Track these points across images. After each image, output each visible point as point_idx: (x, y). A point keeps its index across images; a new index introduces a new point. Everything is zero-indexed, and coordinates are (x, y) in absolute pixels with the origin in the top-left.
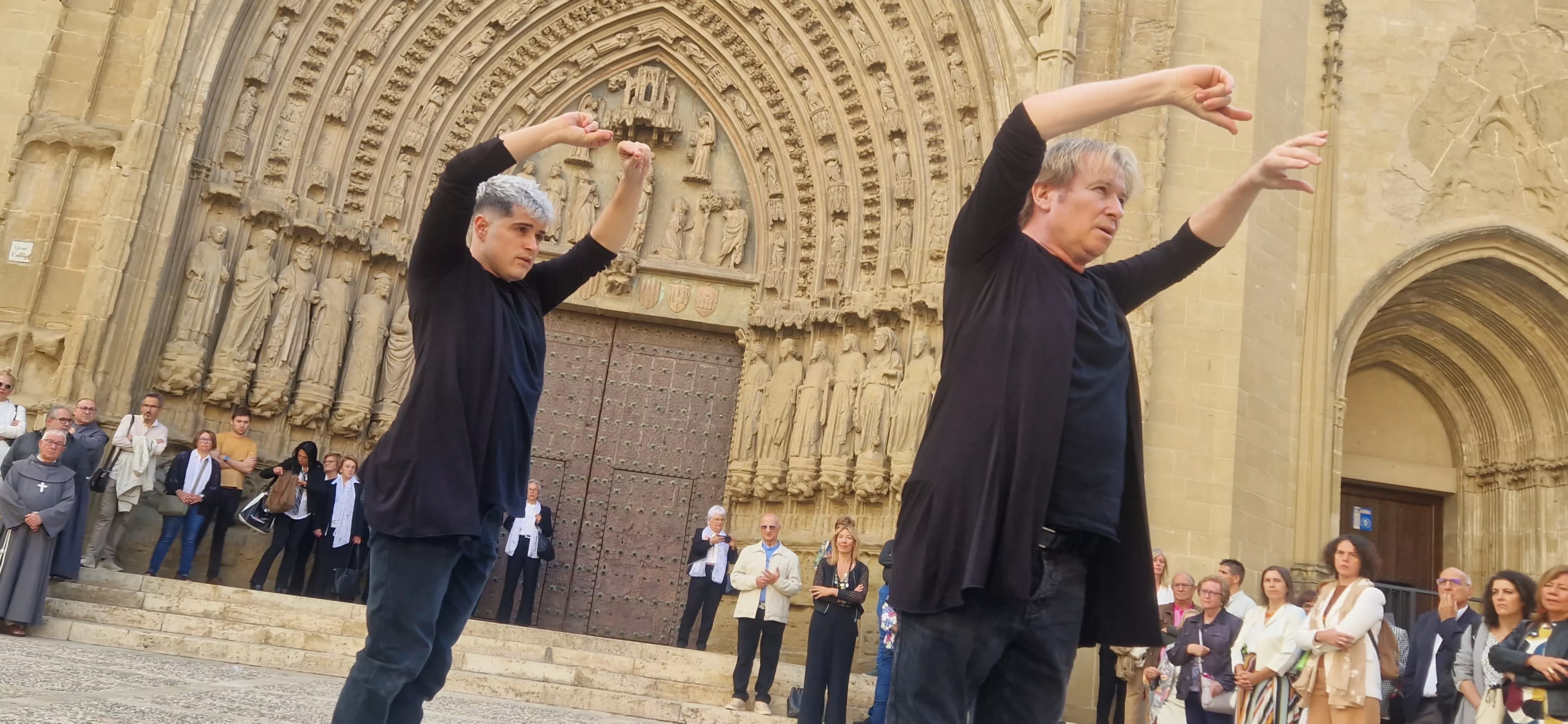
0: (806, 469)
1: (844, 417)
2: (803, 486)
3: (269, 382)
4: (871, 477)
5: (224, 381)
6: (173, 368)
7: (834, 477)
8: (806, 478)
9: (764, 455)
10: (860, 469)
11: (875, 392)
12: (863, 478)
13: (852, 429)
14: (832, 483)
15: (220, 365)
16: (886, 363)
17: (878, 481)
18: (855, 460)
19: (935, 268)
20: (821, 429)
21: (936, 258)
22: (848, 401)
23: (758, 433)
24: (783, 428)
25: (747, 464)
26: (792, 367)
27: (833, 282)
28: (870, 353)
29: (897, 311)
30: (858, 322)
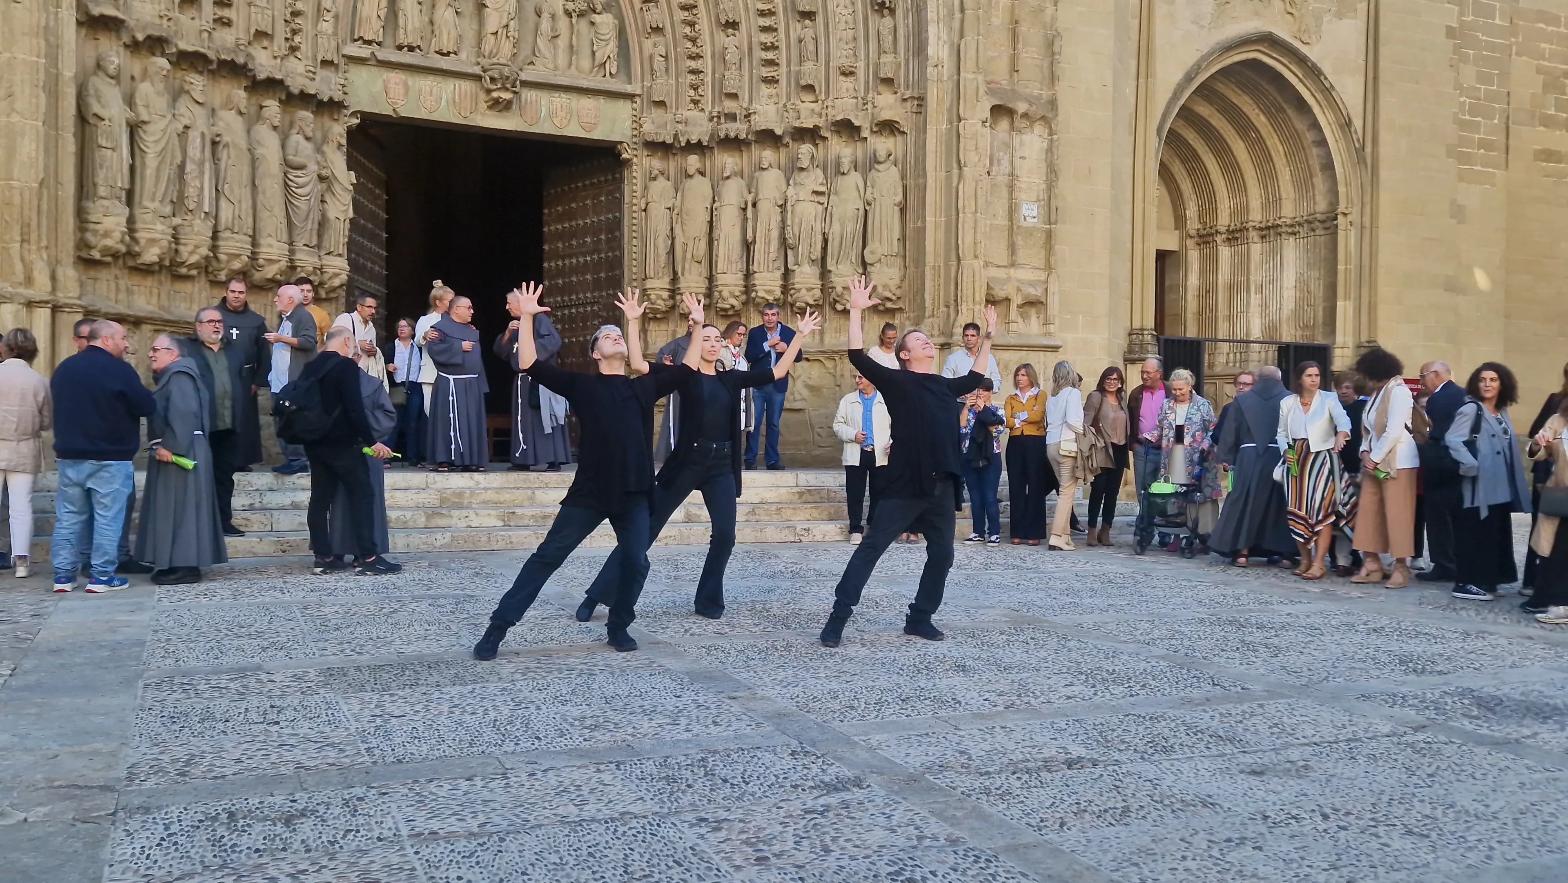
0: (736, 285)
1: (775, 234)
2: (733, 301)
3: (194, 237)
4: (809, 290)
5: (152, 241)
6: (101, 232)
7: (769, 292)
8: (738, 294)
9: (686, 273)
10: (799, 283)
11: (808, 209)
12: (804, 291)
13: (784, 245)
14: (768, 297)
15: (145, 223)
16: (814, 179)
17: (817, 293)
18: (787, 274)
19: (846, 83)
20: (748, 246)
21: (848, 73)
22: (776, 218)
23: (672, 251)
24: (703, 245)
25: (664, 282)
26: (700, 187)
27: (734, 96)
28: (792, 169)
29: (817, 128)
30: (768, 137)
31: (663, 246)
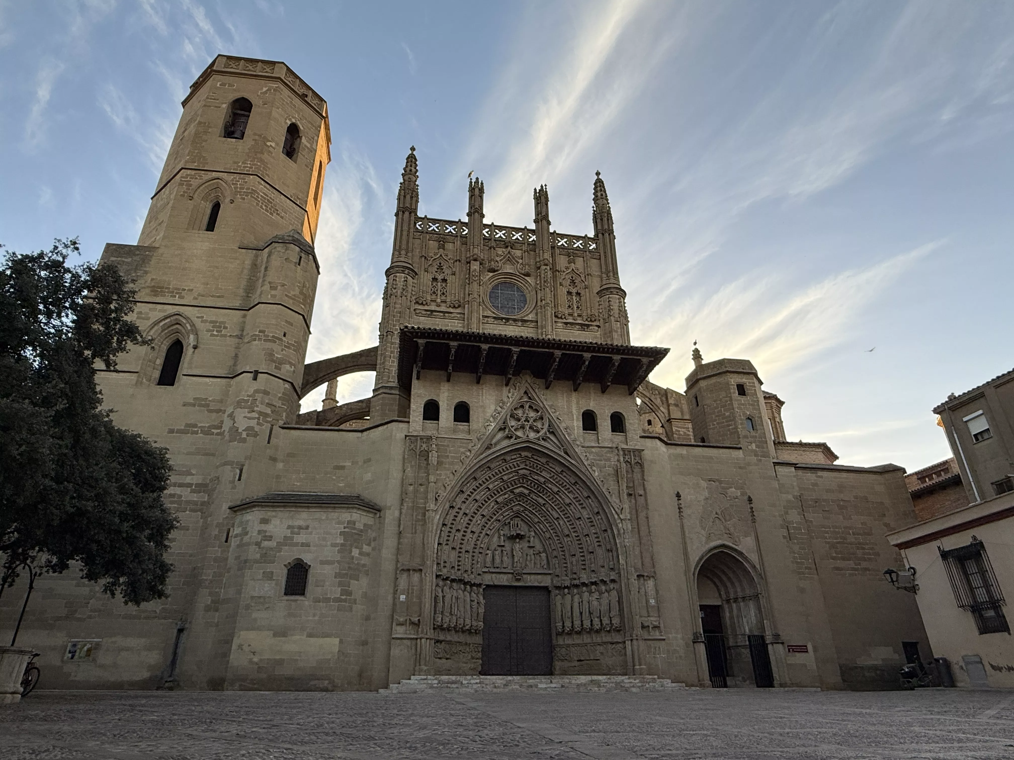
0: (579, 624)
1: (587, 610)
2: (578, 629)
3: (453, 620)
5: (446, 622)
6: (437, 621)
8: (579, 627)
9: (566, 621)
11: (595, 603)
13: (590, 613)
15: (445, 618)
16: (596, 595)
18: (592, 621)
19: (603, 569)
20: (581, 613)
21: (603, 567)
22: (587, 606)
23: (562, 615)
24: (570, 614)
25: (561, 624)
26: (569, 597)
27: (575, 573)
28: (591, 592)
29: (596, 582)
30: (584, 584)
31: (560, 614)
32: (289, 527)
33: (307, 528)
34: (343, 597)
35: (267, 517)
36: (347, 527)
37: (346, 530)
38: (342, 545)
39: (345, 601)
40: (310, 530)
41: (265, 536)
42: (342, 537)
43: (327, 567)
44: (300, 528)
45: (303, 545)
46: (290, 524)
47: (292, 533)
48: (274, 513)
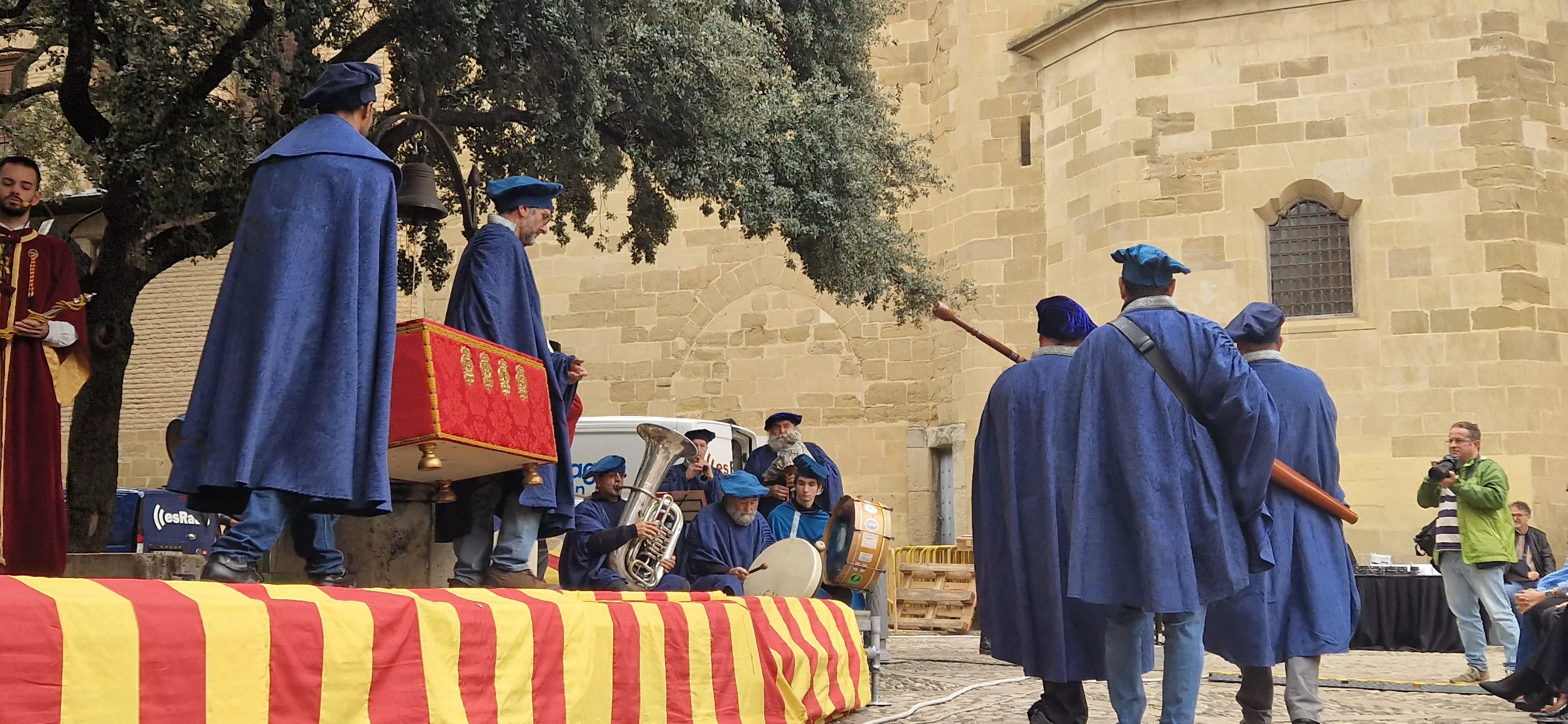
32: (1248, 74)
33: (1319, 65)
34: (1519, 306)
35: (1157, 51)
36: (1486, 42)
37: (1484, 52)
38: (1476, 111)
39: (1527, 317)
40: (1332, 72)
41: (1166, 118)
42: (1472, 83)
43: (1425, 199)
44: (1292, 70)
45: (1314, 130)
46: (1251, 62)
47: (1263, 93)
48: (1179, 34)
